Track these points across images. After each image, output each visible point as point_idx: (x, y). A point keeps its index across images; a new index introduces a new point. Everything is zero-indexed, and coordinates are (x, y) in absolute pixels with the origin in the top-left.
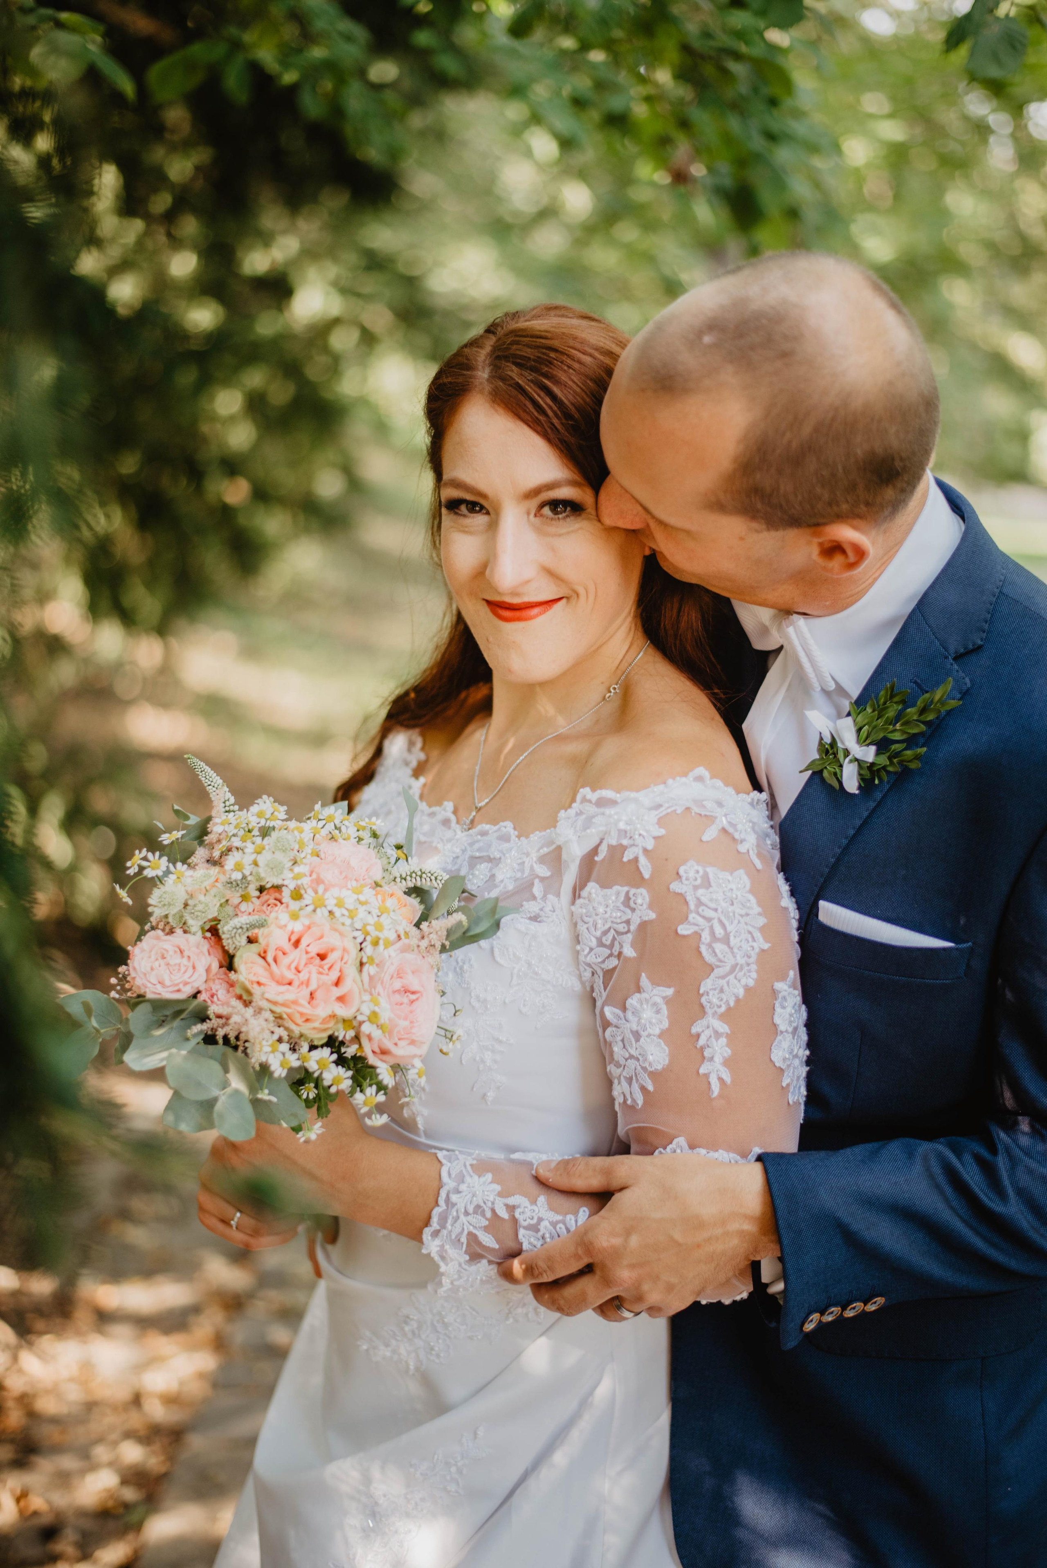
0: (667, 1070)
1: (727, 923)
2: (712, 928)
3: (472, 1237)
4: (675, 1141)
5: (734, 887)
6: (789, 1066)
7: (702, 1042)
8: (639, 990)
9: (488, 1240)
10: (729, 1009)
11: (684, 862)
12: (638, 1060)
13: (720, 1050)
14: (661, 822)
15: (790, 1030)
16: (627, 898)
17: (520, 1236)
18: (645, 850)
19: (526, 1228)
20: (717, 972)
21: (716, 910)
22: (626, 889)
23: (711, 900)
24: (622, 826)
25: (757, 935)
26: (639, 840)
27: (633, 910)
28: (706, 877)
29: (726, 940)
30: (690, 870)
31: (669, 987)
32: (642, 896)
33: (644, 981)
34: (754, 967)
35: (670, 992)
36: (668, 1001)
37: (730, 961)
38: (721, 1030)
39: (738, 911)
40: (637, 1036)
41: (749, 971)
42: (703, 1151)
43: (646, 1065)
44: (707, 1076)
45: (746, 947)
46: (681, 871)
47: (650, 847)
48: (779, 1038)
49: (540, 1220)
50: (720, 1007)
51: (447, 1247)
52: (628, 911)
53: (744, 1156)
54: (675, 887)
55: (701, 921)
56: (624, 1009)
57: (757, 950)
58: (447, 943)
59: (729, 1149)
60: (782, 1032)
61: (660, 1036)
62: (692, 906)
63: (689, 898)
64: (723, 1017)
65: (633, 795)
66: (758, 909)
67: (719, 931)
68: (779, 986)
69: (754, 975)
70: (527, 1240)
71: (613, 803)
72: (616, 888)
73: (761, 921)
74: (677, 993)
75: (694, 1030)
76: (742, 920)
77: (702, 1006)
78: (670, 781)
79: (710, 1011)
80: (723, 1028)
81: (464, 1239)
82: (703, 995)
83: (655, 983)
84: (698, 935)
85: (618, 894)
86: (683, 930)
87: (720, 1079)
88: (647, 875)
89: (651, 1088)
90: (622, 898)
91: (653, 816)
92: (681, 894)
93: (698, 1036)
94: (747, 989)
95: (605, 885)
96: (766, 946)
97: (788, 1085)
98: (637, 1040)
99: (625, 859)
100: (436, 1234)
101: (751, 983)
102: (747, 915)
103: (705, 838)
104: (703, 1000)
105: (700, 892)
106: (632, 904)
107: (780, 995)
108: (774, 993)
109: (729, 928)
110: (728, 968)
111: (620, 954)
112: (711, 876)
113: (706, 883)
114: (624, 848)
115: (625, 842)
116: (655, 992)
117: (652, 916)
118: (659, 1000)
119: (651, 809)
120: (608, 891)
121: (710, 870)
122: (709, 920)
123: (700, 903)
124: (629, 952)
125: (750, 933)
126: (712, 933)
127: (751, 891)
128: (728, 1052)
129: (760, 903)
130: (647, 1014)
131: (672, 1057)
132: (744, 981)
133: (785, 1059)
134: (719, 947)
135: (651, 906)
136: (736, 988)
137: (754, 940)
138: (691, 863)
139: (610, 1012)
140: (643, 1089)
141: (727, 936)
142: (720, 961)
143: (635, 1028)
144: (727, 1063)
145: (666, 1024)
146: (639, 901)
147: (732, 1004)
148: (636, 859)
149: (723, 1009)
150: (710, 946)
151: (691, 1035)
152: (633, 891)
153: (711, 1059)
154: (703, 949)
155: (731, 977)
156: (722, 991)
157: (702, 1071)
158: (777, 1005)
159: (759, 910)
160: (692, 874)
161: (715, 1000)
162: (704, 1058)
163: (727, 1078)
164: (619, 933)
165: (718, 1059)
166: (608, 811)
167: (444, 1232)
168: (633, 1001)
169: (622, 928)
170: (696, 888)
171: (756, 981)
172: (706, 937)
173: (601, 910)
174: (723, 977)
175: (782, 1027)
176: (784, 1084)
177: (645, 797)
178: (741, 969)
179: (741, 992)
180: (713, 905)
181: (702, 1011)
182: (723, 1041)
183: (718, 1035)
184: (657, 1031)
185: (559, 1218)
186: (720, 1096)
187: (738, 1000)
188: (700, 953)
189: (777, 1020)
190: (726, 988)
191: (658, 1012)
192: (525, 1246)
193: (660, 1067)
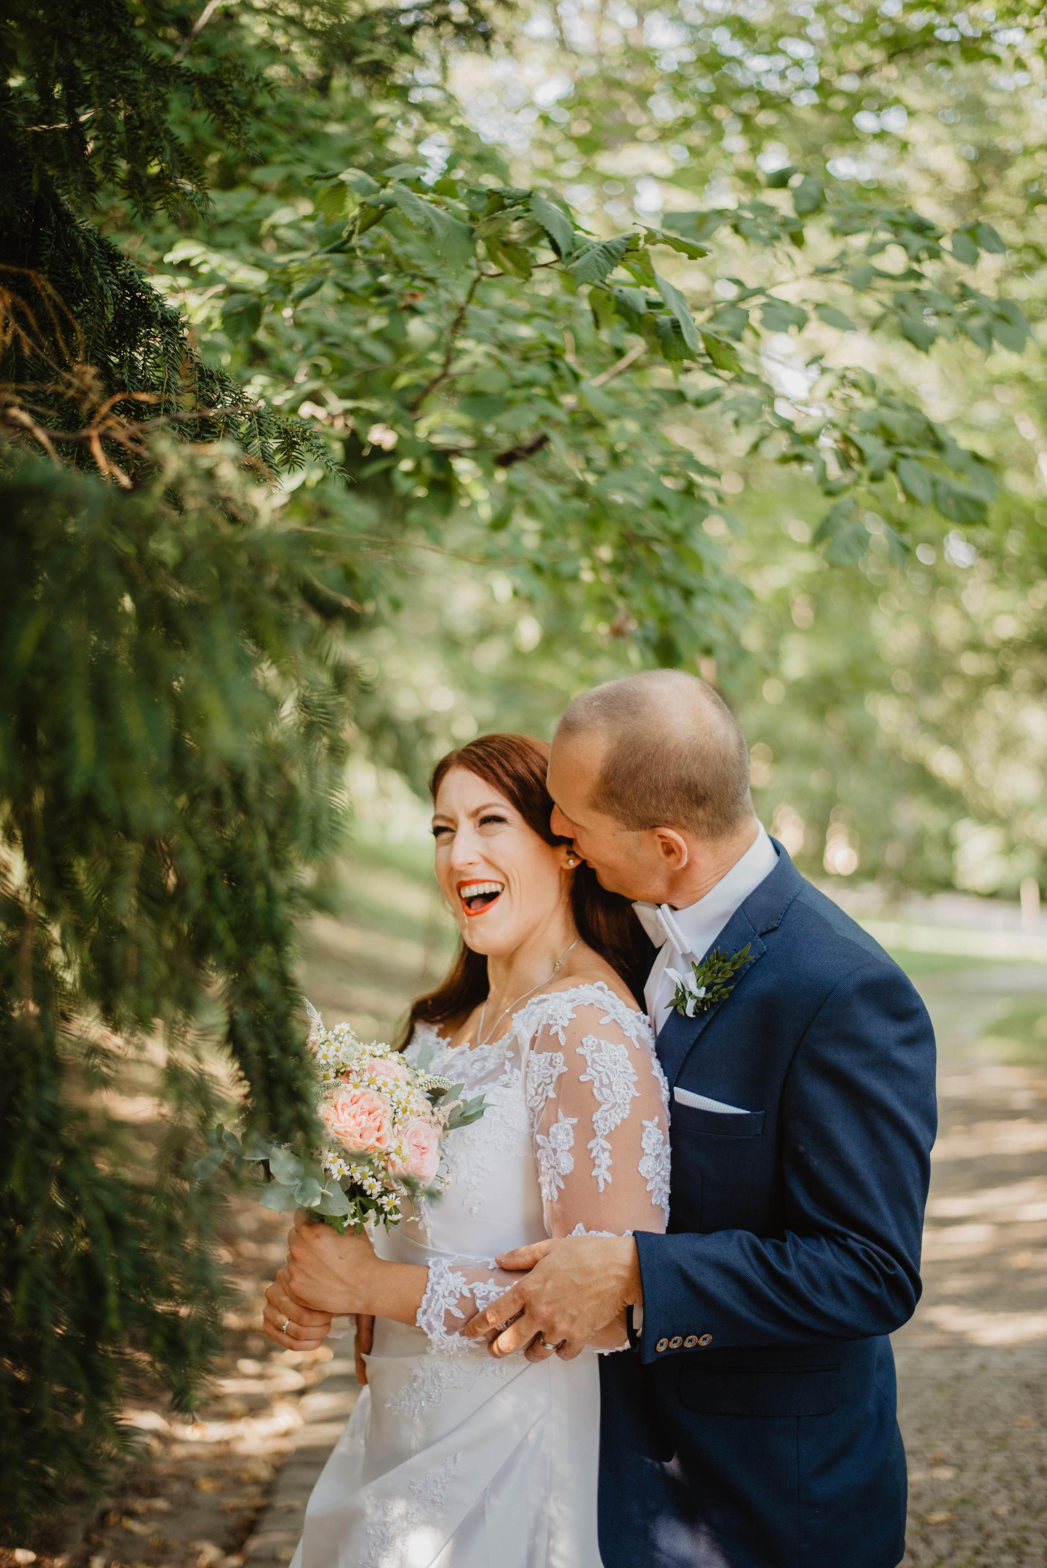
0: (572, 1173)
1: (611, 1077)
2: (601, 1077)
3: (448, 1313)
4: (577, 1226)
5: (617, 1054)
6: (652, 1178)
7: (594, 1154)
8: (557, 1121)
9: (458, 1314)
10: (611, 1132)
11: (586, 1035)
12: (555, 1168)
13: (605, 1159)
14: (574, 1010)
15: (654, 1154)
16: (552, 1060)
17: (478, 1305)
18: (563, 1027)
19: (481, 1299)
20: (604, 1107)
21: (604, 1067)
22: (550, 1054)
23: (601, 1060)
24: (550, 1012)
25: (631, 1086)
26: (560, 1021)
27: (554, 1067)
28: (599, 1045)
29: (610, 1086)
30: (590, 1040)
31: (574, 1117)
32: (560, 1057)
33: (560, 1115)
34: (628, 1107)
35: (575, 1121)
36: (574, 1127)
37: (612, 1100)
38: (605, 1147)
39: (619, 1069)
40: (555, 1151)
41: (625, 1109)
42: (593, 1232)
43: (560, 1171)
44: (596, 1177)
45: (623, 1092)
46: (584, 1040)
47: (566, 1025)
48: (645, 1158)
49: (489, 1292)
50: (605, 1130)
51: (432, 1320)
52: (551, 1068)
53: (620, 1234)
54: (580, 1050)
55: (594, 1073)
56: (548, 1135)
57: (631, 1096)
58: (448, 1124)
59: (610, 1230)
60: (647, 1155)
61: (569, 1151)
62: (589, 1064)
63: (587, 1058)
64: (607, 1138)
65: (559, 994)
66: (632, 1070)
67: (605, 1081)
68: (646, 1123)
69: (628, 1112)
70: (481, 1305)
71: (545, 1000)
72: (545, 1053)
73: (635, 1078)
74: (579, 1121)
75: (589, 1146)
76: (621, 1075)
77: (594, 1131)
78: (581, 986)
79: (599, 1134)
80: (607, 1146)
81: (442, 1314)
82: (594, 1123)
83: (566, 1115)
84: (592, 1082)
85: (546, 1057)
86: (583, 1078)
87: (605, 1180)
88: (563, 1044)
89: (562, 1187)
90: (549, 1060)
91: (570, 1006)
92: (582, 1055)
93: (591, 1150)
94: (623, 1120)
95: (539, 1052)
96: (638, 1095)
97: (651, 1191)
98: (555, 1154)
99: (551, 1034)
100: (425, 1312)
101: (626, 1116)
102: (625, 1072)
103: (601, 1022)
104: (595, 1126)
105: (595, 1054)
106: (554, 1064)
107: (647, 1130)
108: (643, 1128)
109: (612, 1079)
110: (610, 1105)
111: (547, 1097)
112: (603, 1045)
113: (599, 1050)
114: (550, 1026)
115: (551, 1022)
116: (566, 1121)
117: (566, 1069)
118: (568, 1126)
119: (568, 1002)
120: (540, 1056)
121: (602, 1042)
122: (599, 1072)
123: (594, 1061)
124: (552, 1095)
125: (626, 1084)
126: (601, 1081)
127: (628, 1059)
128: (610, 1162)
129: (634, 1067)
130: (561, 1137)
131: (575, 1164)
132: (621, 1115)
133: (648, 1172)
134: (605, 1091)
135: (565, 1064)
136: (616, 1118)
137: (629, 1089)
138: (590, 1036)
139: (539, 1138)
140: (558, 1187)
141: (611, 1083)
142: (605, 1099)
143: (554, 1146)
144: (609, 1169)
145: (572, 1143)
146: (558, 1061)
147: (613, 1129)
148: (557, 1034)
149: (607, 1132)
150: (599, 1089)
151: (587, 1150)
152: (555, 1055)
153: (599, 1166)
154: (595, 1091)
155: (613, 1111)
156: (606, 1120)
157: (593, 1174)
158: (644, 1135)
159: (634, 1071)
160: (590, 1043)
161: (602, 1126)
162: (595, 1165)
163: (609, 1180)
164: (546, 1085)
165: (604, 1167)
166: (542, 1005)
167: (430, 1310)
168: (553, 1129)
169: (548, 1081)
170: (592, 1052)
171: (629, 1115)
172: (597, 1084)
173: (536, 1068)
174: (606, 1111)
175: (647, 1151)
176: (648, 1190)
177: (565, 995)
178: (619, 1106)
179: (619, 1122)
180: (603, 1064)
181: (594, 1134)
182: (607, 1154)
183: (604, 1150)
184: (567, 1148)
185: (501, 1289)
186: (605, 1191)
187: (617, 1127)
188: (593, 1093)
189: (644, 1145)
190: (609, 1118)
191: (568, 1135)
192: (481, 1310)
193: (568, 1172)
